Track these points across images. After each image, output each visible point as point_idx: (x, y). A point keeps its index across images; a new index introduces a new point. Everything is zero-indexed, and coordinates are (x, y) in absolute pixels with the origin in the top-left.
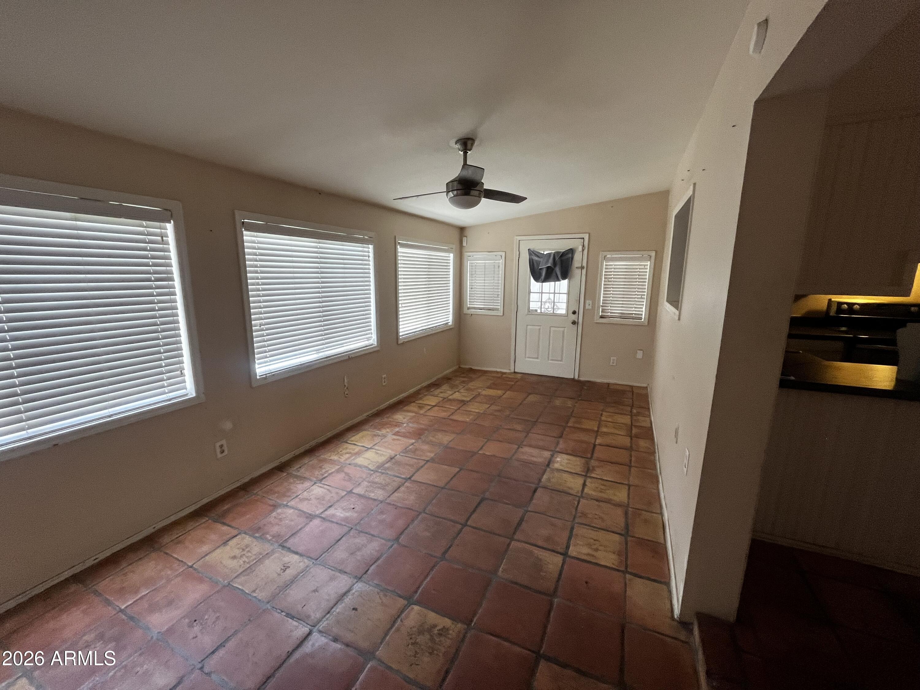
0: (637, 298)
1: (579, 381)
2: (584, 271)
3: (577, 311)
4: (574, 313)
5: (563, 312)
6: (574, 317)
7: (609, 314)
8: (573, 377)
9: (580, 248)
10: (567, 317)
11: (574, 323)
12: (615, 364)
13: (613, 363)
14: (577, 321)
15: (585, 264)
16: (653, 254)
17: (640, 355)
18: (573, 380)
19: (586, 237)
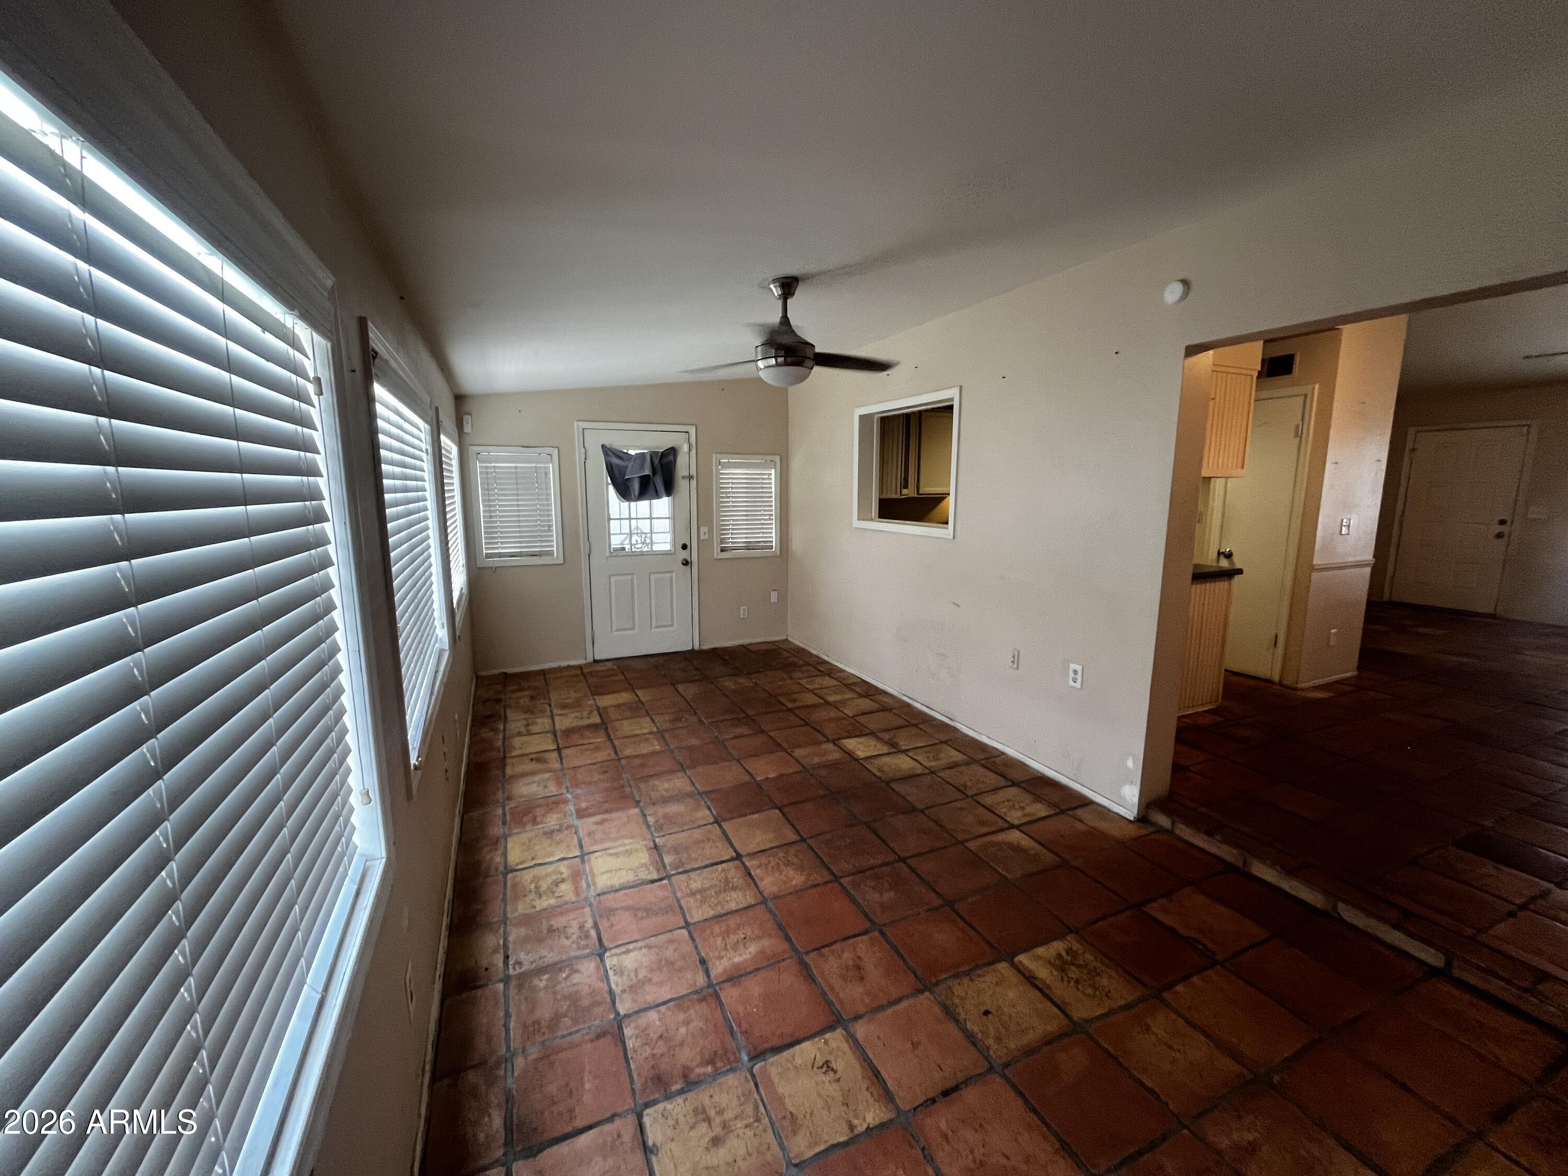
0: (765, 520)
1: (701, 652)
2: (694, 482)
3: (689, 544)
4: (684, 547)
5: (667, 547)
6: (684, 554)
7: (730, 545)
8: (690, 648)
9: (685, 448)
10: (674, 556)
11: (686, 563)
12: (746, 616)
13: (744, 614)
14: (689, 559)
15: (693, 472)
16: (777, 459)
17: (774, 597)
18: (692, 651)
19: (692, 431)
